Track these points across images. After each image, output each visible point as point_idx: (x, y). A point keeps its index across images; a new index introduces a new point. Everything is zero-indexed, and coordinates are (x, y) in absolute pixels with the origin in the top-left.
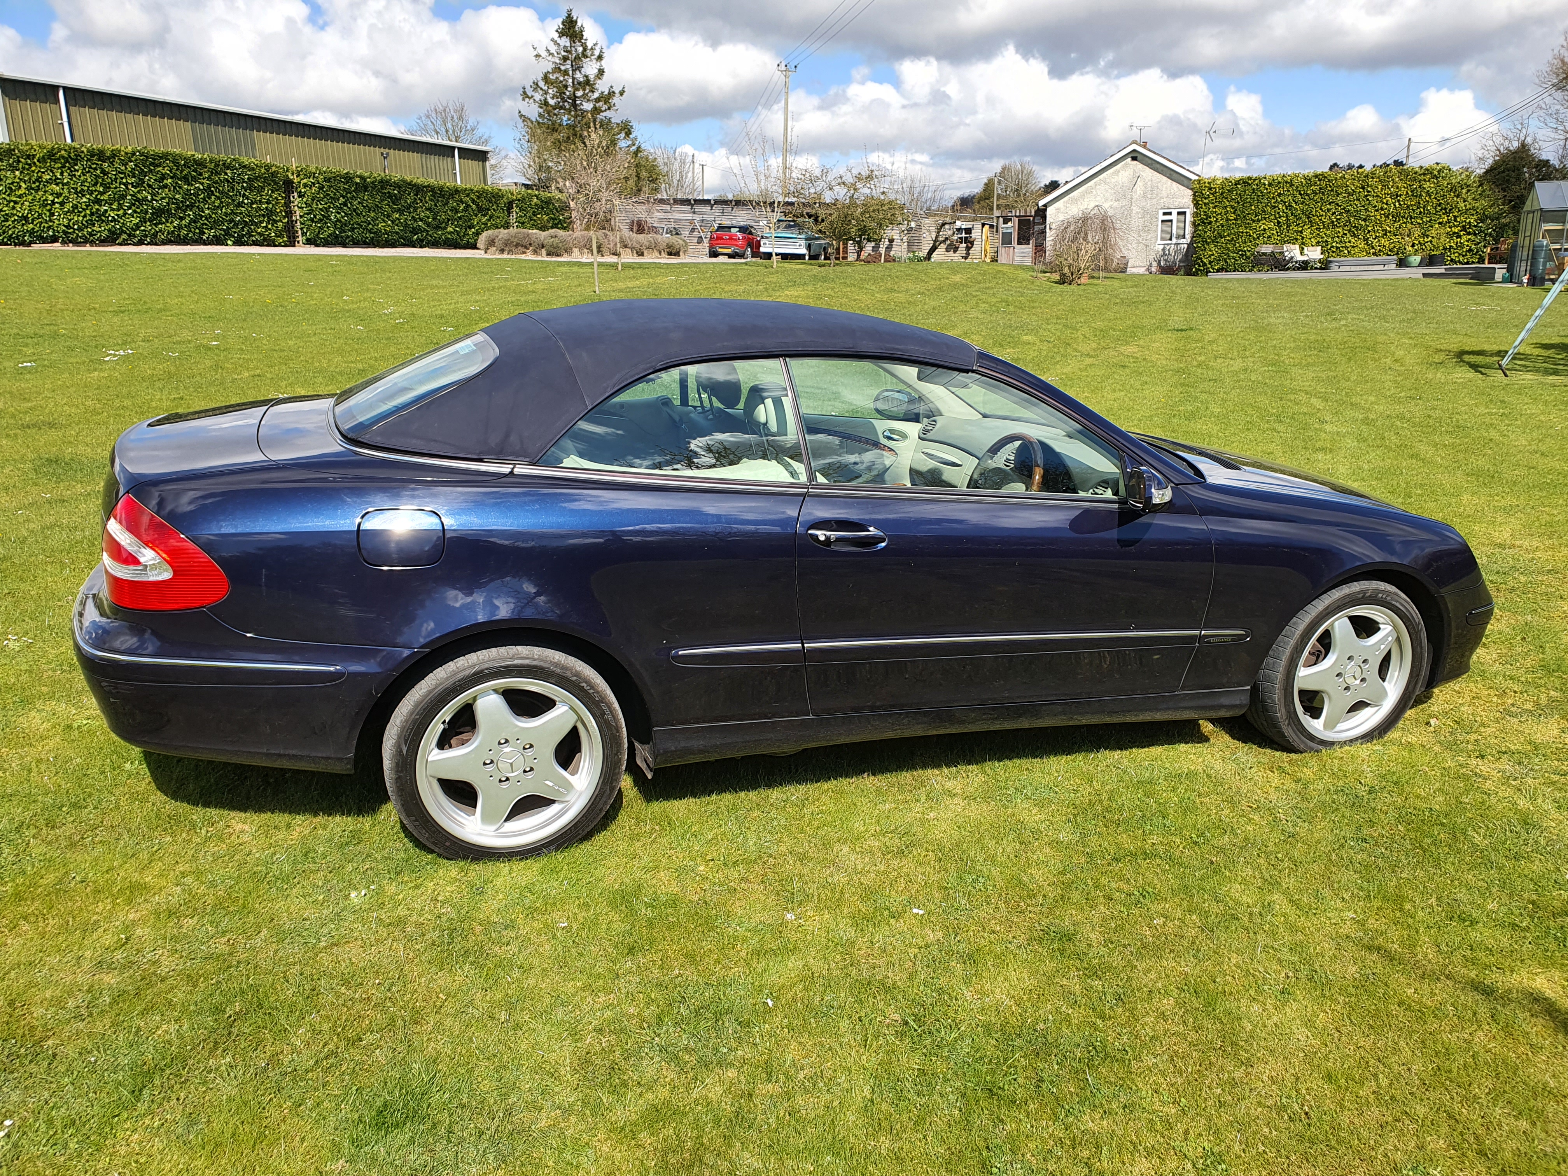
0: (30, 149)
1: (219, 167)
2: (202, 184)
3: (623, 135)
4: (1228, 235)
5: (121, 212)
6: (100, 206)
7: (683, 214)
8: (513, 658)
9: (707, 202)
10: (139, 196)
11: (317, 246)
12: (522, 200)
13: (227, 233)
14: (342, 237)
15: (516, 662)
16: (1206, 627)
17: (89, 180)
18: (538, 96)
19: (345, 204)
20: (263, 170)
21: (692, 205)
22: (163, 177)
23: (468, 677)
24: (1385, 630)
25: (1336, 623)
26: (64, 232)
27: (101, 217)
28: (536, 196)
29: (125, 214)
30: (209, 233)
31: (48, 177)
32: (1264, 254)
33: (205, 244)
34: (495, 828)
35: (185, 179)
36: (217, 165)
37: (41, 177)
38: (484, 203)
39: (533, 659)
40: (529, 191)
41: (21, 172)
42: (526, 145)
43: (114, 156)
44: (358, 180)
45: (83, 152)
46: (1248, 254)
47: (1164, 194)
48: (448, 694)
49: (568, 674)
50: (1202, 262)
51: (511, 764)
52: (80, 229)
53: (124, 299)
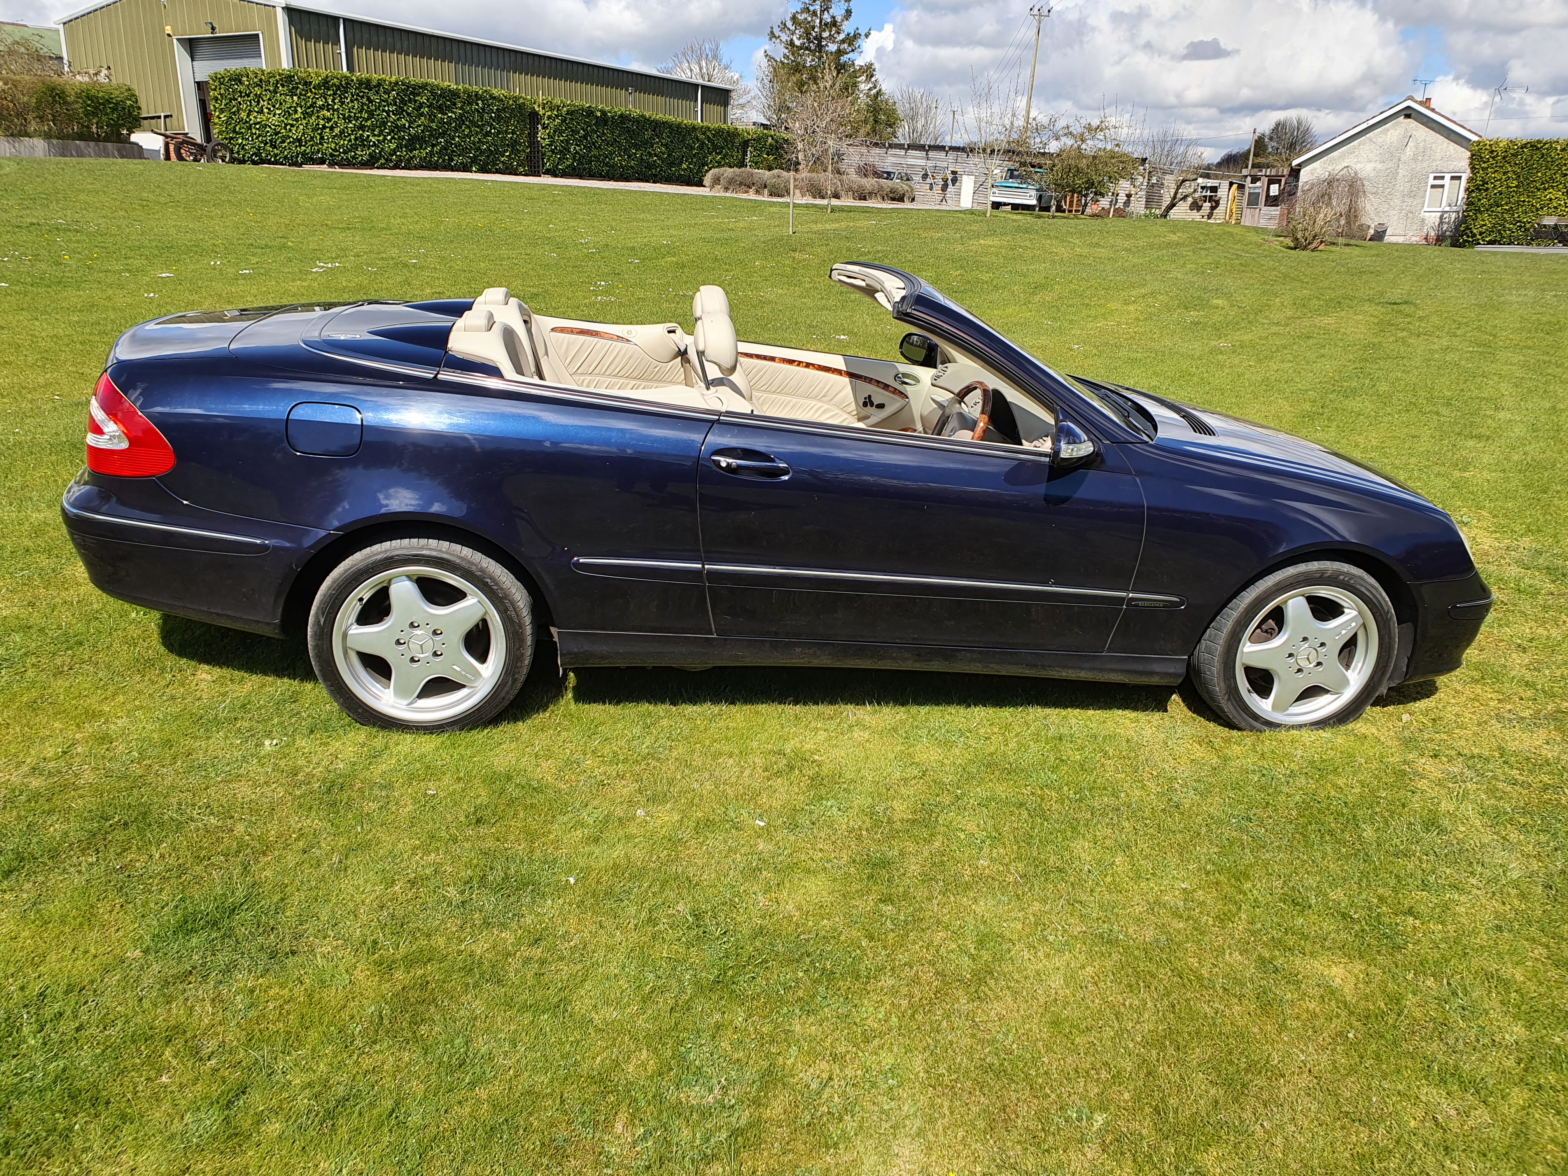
0: (307, 76)
1: (473, 97)
2: (455, 113)
3: (863, 78)
4: (1506, 204)
5: (381, 138)
6: (364, 131)
7: (916, 159)
8: (422, 548)
9: (942, 148)
10: (399, 123)
11: (556, 176)
12: (758, 140)
13: (474, 161)
14: (579, 169)
15: (424, 552)
16: (1134, 591)
17: (356, 107)
18: (784, 37)
19: (585, 137)
20: (511, 102)
21: (927, 151)
22: (421, 106)
23: (380, 561)
24: (1350, 613)
25: (1290, 602)
26: (332, 155)
27: (363, 142)
28: (771, 136)
29: (385, 139)
30: (458, 160)
31: (321, 103)
32: (1545, 226)
33: (453, 171)
34: (406, 702)
35: (440, 109)
36: (469, 96)
37: (315, 103)
38: (721, 143)
39: (441, 551)
40: (765, 131)
41: (299, 98)
42: (768, 85)
43: (379, 85)
44: (599, 114)
45: (352, 80)
46: (1528, 226)
47: (1438, 156)
48: (362, 575)
49: (474, 568)
50: (1471, 232)
51: (421, 646)
52: (345, 152)
53: (355, 217)
